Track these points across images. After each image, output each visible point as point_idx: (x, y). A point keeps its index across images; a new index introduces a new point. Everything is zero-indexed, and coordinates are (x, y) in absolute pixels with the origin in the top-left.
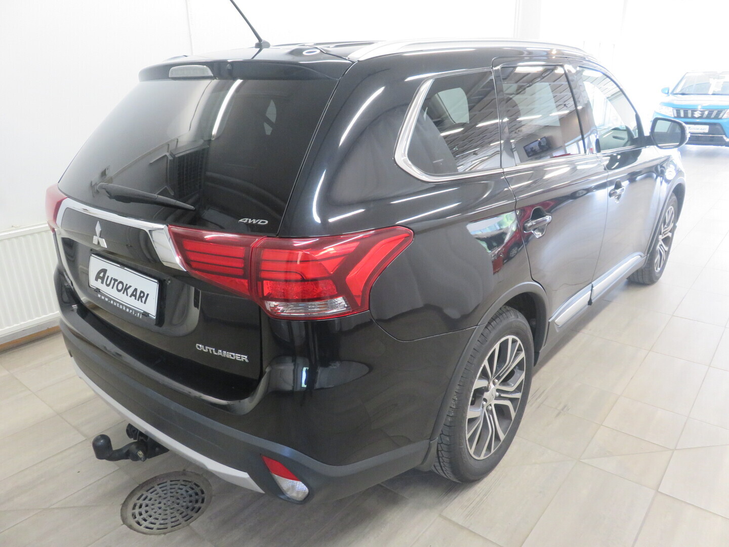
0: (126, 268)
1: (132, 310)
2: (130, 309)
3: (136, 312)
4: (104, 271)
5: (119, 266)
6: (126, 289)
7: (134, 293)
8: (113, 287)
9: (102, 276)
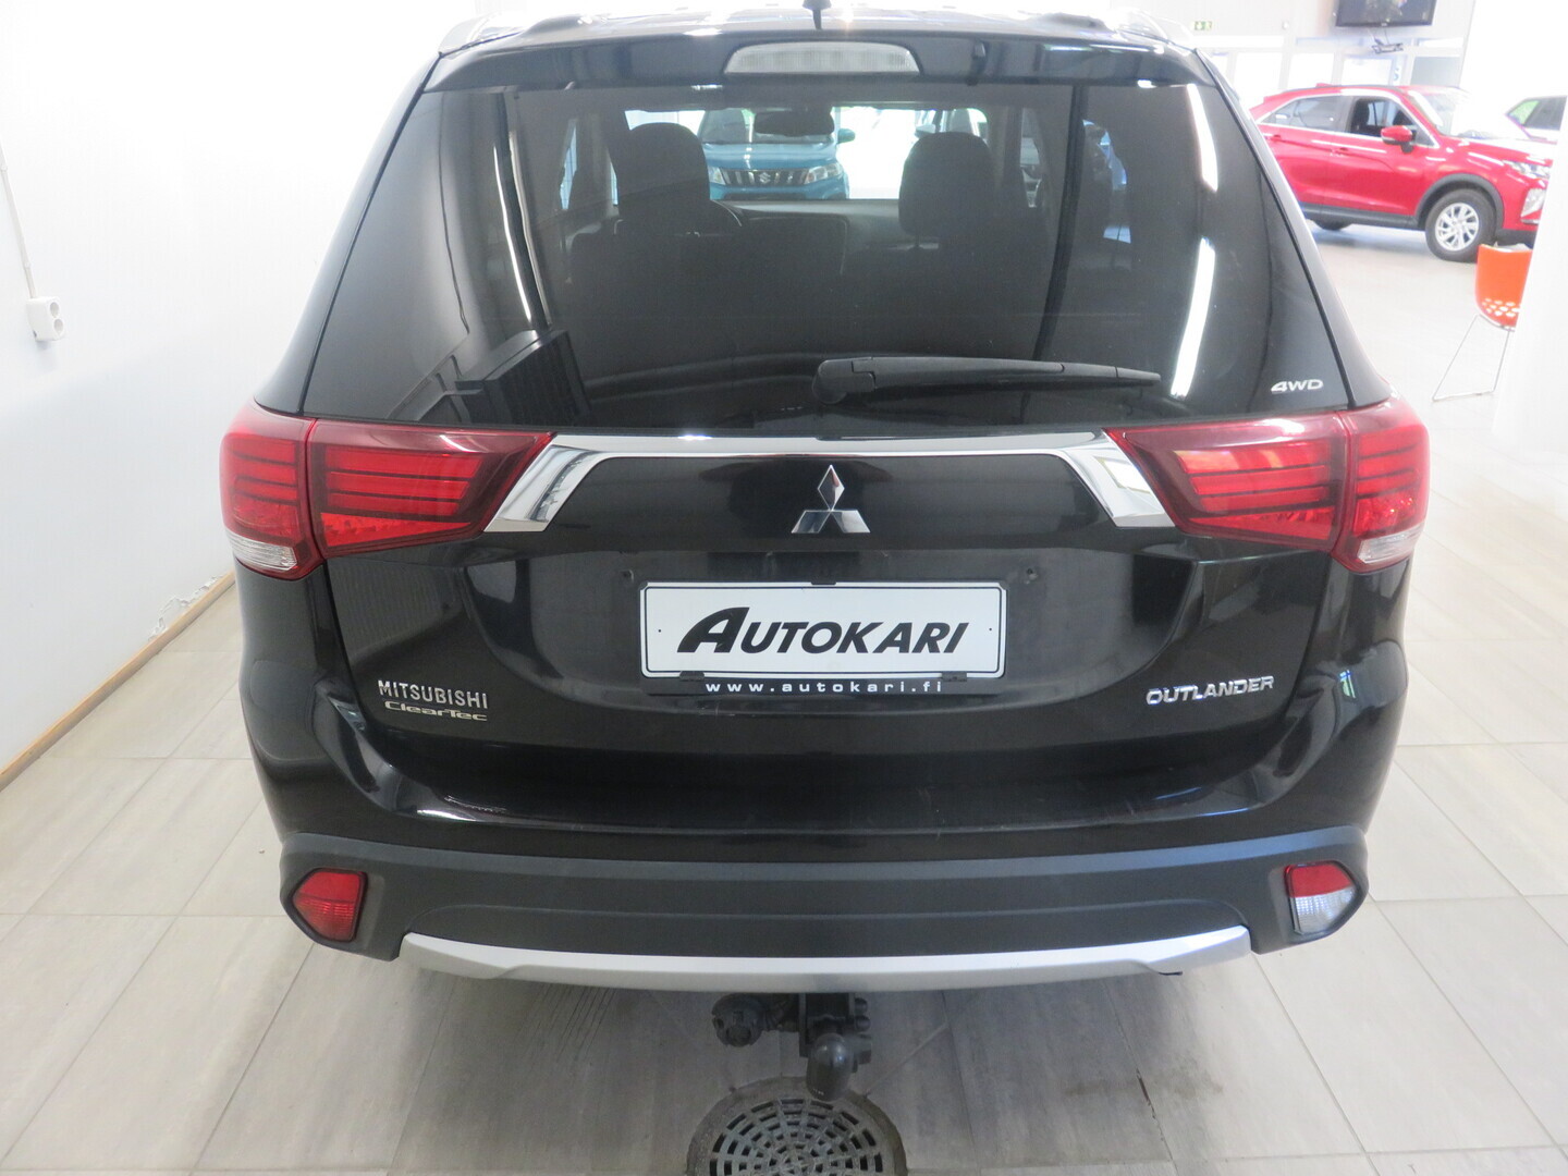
0: (838, 584)
1: (894, 682)
2: (882, 682)
3: (914, 683)
4: (735, 615)
5: (809, 584)
6: (855, 638)
7: (898, 639)
8: (784, 648)
9: (724, 630)
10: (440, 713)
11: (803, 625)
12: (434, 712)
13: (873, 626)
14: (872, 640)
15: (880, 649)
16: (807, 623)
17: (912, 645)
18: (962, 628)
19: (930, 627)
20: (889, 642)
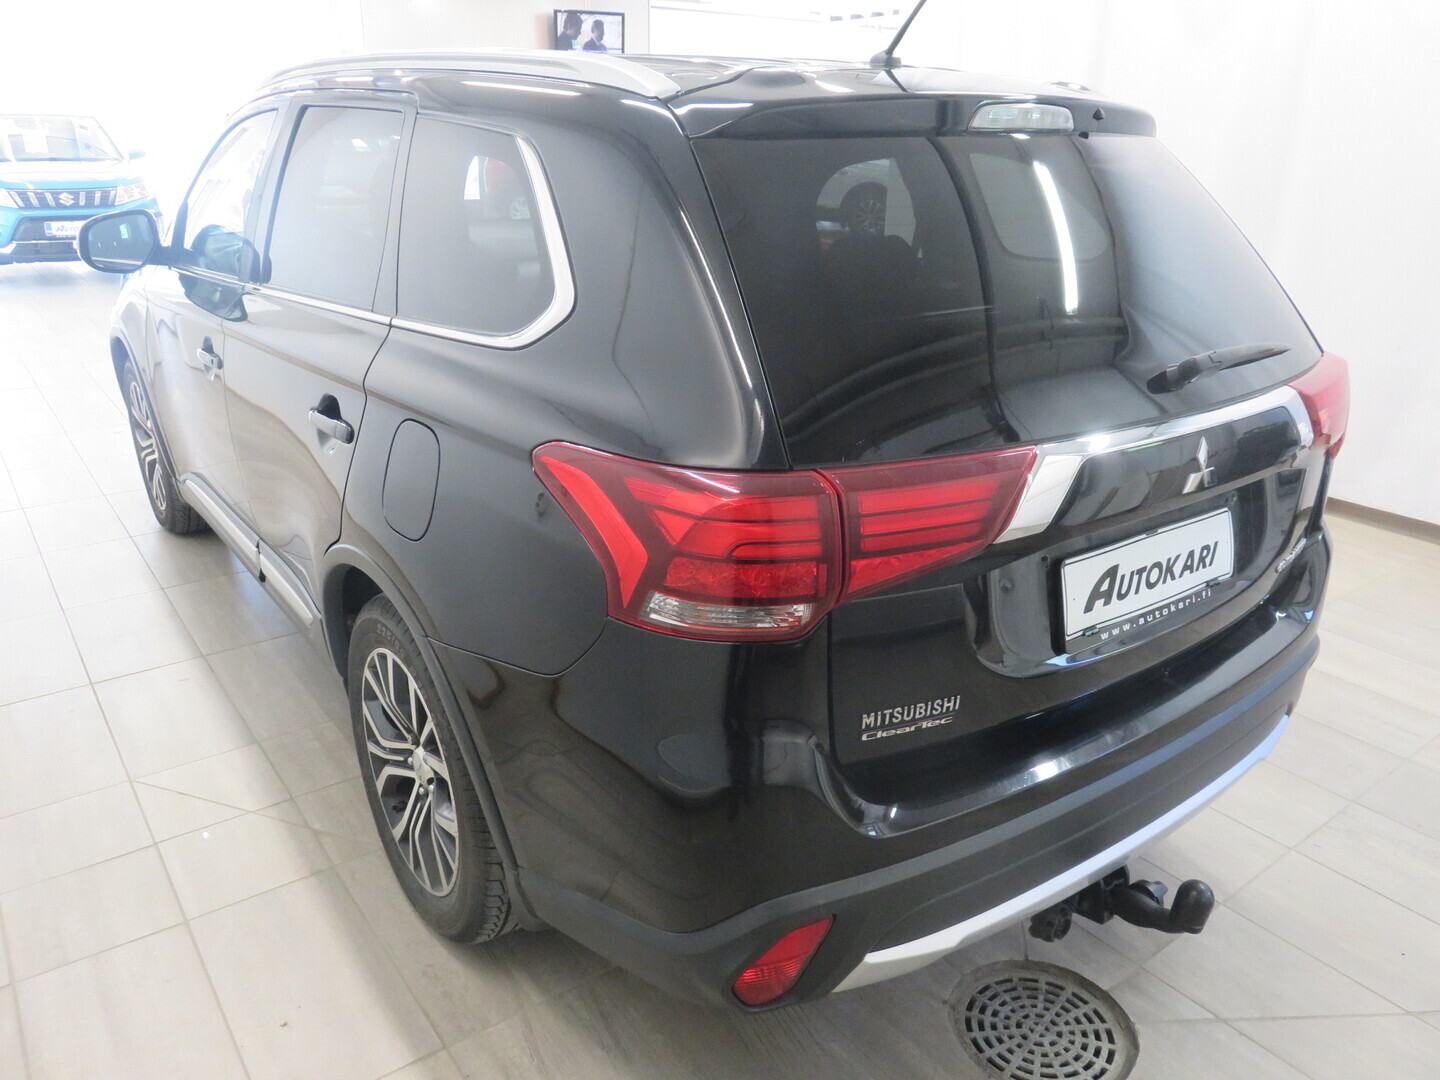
0: (1160, 531)
1: (1189, 597)
2: (1183, 600)
3: (1198, 594)
4: (1112, 572)
5: (1144, 536)
6: (1170, 570)
7: (1189, 563)
8: (1137, 592)
9: (1107, 588)
10: (913, 728)
11: (1144, 569)
12: (908, 729)
13: (1178, 557)
14: (1177, 569)
15: (1181, 576)
16: (1146, 567)
17: (1195, 568)
18: (1216, 543)
19: (1203, 549)
20: (1186, 568)
